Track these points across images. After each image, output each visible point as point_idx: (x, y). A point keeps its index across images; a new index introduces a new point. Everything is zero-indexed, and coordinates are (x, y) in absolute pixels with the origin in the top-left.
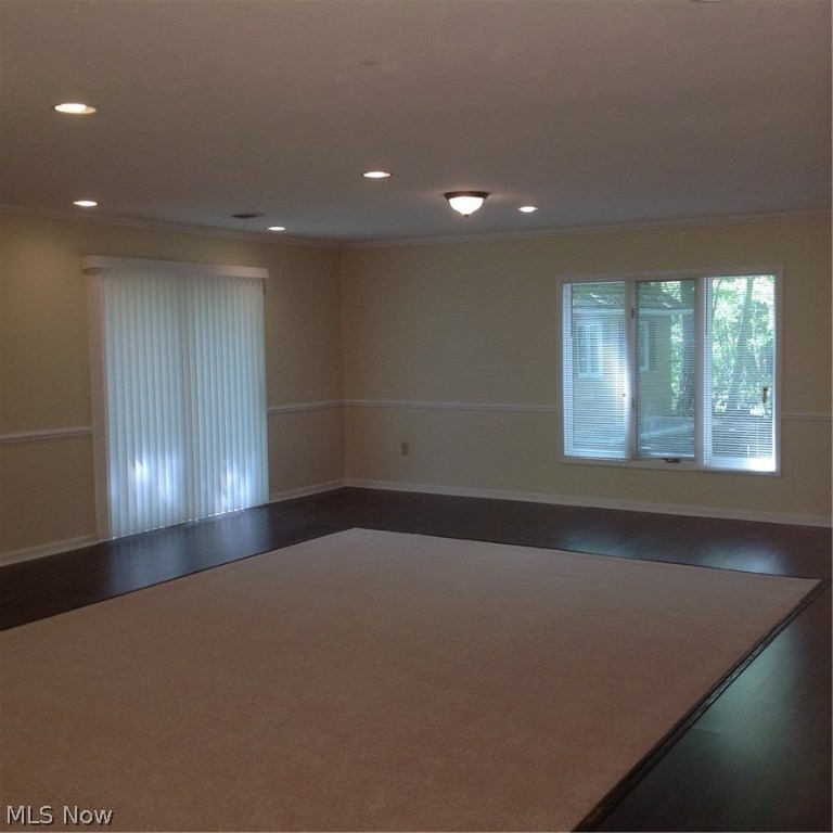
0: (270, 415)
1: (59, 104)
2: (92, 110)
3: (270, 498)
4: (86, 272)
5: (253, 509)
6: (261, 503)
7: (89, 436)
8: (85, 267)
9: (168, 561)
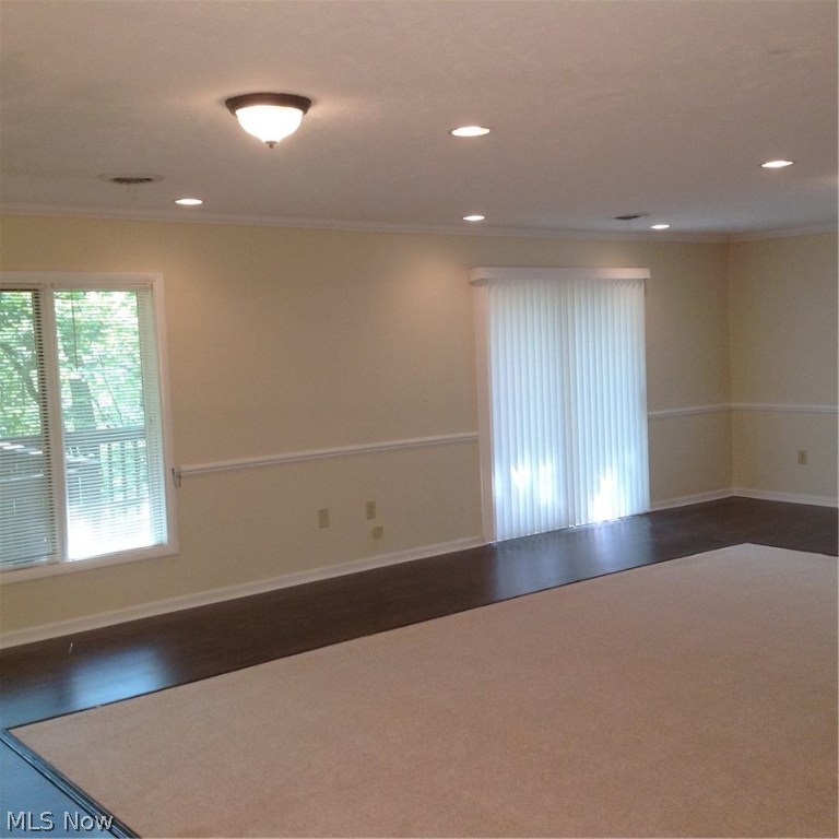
0: (651, 420)
1: (457, 129)
2: (487, 131)
3: (651, 507)
4: (473, 283)
5: (634, 516)
6: (642, 512)
7: (475, 441)
8: (472, 279)
9: (549, 567)
